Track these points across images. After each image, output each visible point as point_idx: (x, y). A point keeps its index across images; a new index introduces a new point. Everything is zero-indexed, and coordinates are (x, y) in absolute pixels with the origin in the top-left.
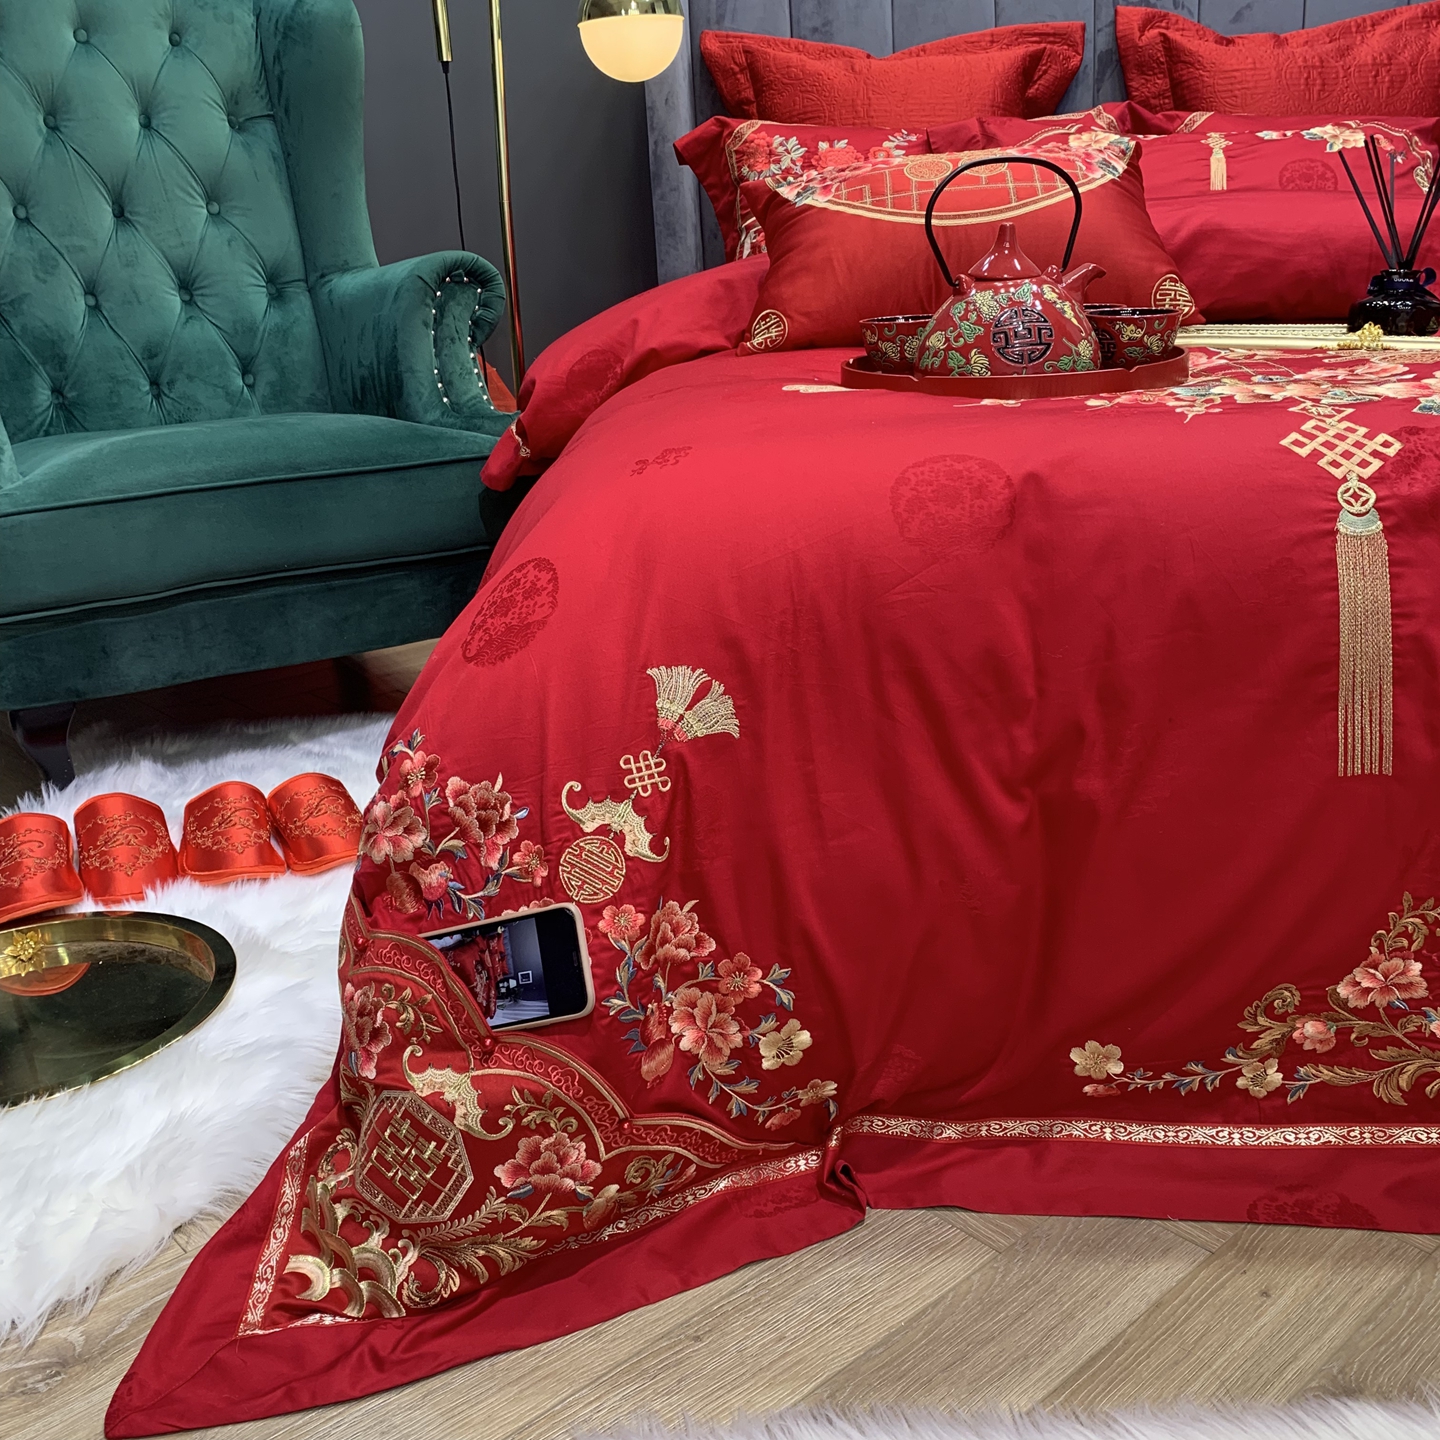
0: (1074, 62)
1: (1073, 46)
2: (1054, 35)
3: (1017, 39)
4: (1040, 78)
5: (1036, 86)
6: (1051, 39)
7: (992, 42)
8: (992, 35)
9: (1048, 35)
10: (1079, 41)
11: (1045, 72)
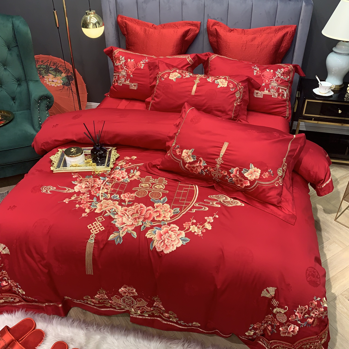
0: (197, 32)
1: (198, 27)
2: (194, 24)
3: (185, 25)
4: (189, 35)
5: (188, 37)
6: (193, 25)
7: (180, 25)
8: (180, 23)
9: (193, 24)
10: (199, 27)
11: (190, 34)
